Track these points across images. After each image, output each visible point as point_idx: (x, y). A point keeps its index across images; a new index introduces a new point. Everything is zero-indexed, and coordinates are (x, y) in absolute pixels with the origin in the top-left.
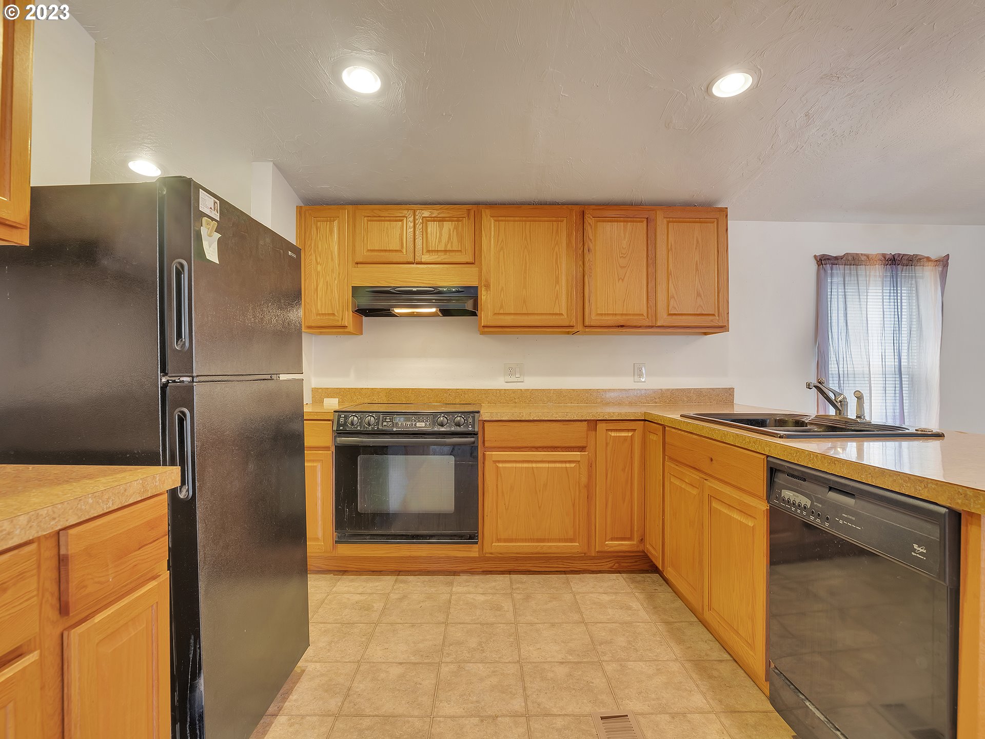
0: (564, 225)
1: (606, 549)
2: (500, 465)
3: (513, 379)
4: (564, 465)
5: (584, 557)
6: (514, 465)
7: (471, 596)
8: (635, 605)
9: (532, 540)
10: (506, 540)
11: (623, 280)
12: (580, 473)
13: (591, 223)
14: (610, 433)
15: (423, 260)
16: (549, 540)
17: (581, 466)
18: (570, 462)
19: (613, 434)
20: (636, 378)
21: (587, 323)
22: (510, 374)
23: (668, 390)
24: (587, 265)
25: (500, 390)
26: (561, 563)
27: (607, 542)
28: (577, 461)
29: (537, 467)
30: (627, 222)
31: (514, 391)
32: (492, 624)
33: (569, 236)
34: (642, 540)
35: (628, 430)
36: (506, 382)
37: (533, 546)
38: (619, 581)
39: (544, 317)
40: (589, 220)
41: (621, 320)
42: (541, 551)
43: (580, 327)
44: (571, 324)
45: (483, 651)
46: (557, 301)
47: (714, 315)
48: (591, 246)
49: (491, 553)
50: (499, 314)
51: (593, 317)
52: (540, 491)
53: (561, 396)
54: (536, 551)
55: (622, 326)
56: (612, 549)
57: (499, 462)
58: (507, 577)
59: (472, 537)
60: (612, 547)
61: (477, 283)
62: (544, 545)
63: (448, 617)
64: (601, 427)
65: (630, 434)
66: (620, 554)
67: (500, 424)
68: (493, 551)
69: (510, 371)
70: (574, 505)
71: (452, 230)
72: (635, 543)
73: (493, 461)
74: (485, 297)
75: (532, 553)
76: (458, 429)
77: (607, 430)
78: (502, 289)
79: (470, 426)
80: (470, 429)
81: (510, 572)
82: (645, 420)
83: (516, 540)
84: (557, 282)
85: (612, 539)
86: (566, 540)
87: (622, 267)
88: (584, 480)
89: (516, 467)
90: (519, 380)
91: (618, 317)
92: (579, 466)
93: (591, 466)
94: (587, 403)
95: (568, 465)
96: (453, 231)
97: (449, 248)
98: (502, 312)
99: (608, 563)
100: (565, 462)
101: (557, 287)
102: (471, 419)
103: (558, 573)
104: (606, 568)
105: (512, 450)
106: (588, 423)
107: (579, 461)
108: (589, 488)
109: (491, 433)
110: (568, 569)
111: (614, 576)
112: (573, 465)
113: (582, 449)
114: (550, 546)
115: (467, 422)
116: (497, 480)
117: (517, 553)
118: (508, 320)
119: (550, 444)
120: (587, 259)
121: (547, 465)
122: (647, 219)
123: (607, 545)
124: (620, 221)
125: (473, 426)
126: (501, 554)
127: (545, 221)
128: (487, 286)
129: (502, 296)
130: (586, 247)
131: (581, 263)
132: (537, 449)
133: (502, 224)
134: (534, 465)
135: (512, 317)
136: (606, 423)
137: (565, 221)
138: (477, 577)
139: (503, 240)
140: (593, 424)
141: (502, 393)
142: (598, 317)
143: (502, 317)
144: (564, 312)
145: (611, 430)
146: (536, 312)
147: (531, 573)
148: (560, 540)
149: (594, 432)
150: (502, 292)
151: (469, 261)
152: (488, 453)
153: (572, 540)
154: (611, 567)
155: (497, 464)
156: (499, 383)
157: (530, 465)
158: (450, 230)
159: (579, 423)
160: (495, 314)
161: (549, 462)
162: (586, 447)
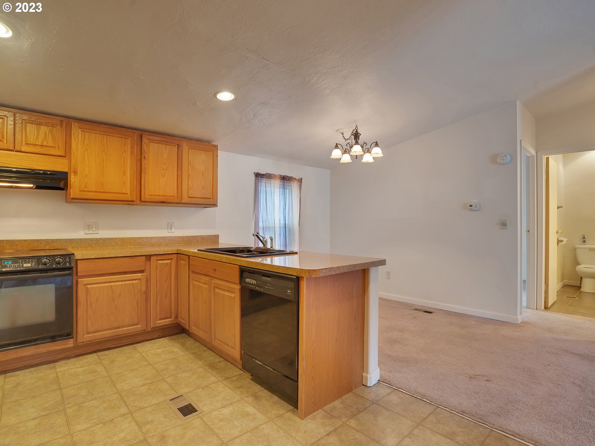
0: (129, 141)
1: (157, 325)
2: (89, 286)
3: (91, 232)
4: (131, 282)
5: (144, 332)
6: (99, 285)
7: (73, 370)
8: (176, 350)
9: (111, 329)
10: (93, 332)
11: (164, 177)
12: (141, 286)
13: (146, 143)
14: (158, 261)
15: (22, 150)
16: (122, 327)
17: (142, 281)
18: (135, 280)
19: (160, 262)
20: (169, 230)
21: (143, 199)
22: (89, 229)
23: (186, 237)
24: (143, 166)
25: (81, 239)
26: (129, 339)
27: (157, 322)
28: (139, 279)
29: (114, 285)
30: (167, 145)
31: (91, 240)
32: (94, 380)
33: (132, 148)
34: (176, 317)
35: (168, 259)
36: (85, 234)
37: (112, 332)
38: (164, 341)
39: (115, 195)
40: (145, 140)
41: (163, 199)
42: (117, 334)
43: (138, 202)
44: (133, 200)
45: (93, 394)
46: (124, 186)
47: (210, 198)
48: (146, 156)
49: (83, 342)
50: (84, 191)
51: (147, 196)
52: (116, 299)
53: (123, 242)
54: (114, 335)
55: (163, 202)
56: (160, 325)
57: (88, 284)
58: (95, 355)
59: (69, 335)
60: (160, 324)
61: (68, 170)
62: (119, 330)
63: (60, 385)
64: (153, 258)
65: (169, 261)
66: (164, 327)
67: (89, 261)
68: (84, 340)
69: (89, 227)
70: (137, 304)
71: (47, 133)
72: (173, 319)
73: (84, 284)
74: (73, 180)
75: (111, 337)
76: (59, 266)
77: (157, 260)
78: (86, 175)
79: (68, 264)
80: (68, 265)
81: (95, 352)
82: (177, 254)
83: (101, 331)
84: (124, 174)
85: (160, 319)
86: (133, 325)
87: (164, 170)
88: (144, 289)
89: (100, 287)
90: (95, 232)
91: (161, 197)
92: (141, 281)
93: (148, 281)
94: (140, 245)
95: (134, 282)
96: (49, 133)
97: (45, 144)
98: (87, 190)
99: (157, 334)
100: (132, 280)
101: (124, 178)
102: (68, 259)
103: (126, 345)
104: (156, 336)
105: (97, 276)
106: (146, 257)
107: (140, 279)
108: (147, 294)
109: (81, 267)
110: (134, 342)
111: (161, 339)
112: (137, 281)
113: (142, 272)
114: (123, 330)
115: (65, 261)
116: (87, 296)
117: (101, 339)
118: (91, 196)
120: (143, 163)
121: (120, 283)
122: (178, 145)
124: (163, 144)
125: (70, 263)
126: (90, 341)
127: (116, 137)
128: (75, 173)
129: (86, 179)
130: (143, 156)
131: (139, 164)
132: (114, 274)
133: (87, 134)
134: (112, 284)
135: (94, 193)
136: (156, 256)
137: (130, 139)
138: (72, 360)
139: (87, 145)
140: (148, 257)
141: (83, 241)
142: (150, 197)
143: (86, 193)
144: (129, 192)
145: (159, 260)
146: (110, 192)
147: (110, 349)
148: (129, 326)
149: (149, 262)
150: (87, 177)
151: (61, 154)
152: (80, 280)
153: (137, 324)
154: (159, 336)
155: (87, 286)
156: (81, 234)
157: (110, 284)
158: (46, 131)
159: (140, 257)
160: (81, 191)
161: (122, 281)
162: (144, 270)
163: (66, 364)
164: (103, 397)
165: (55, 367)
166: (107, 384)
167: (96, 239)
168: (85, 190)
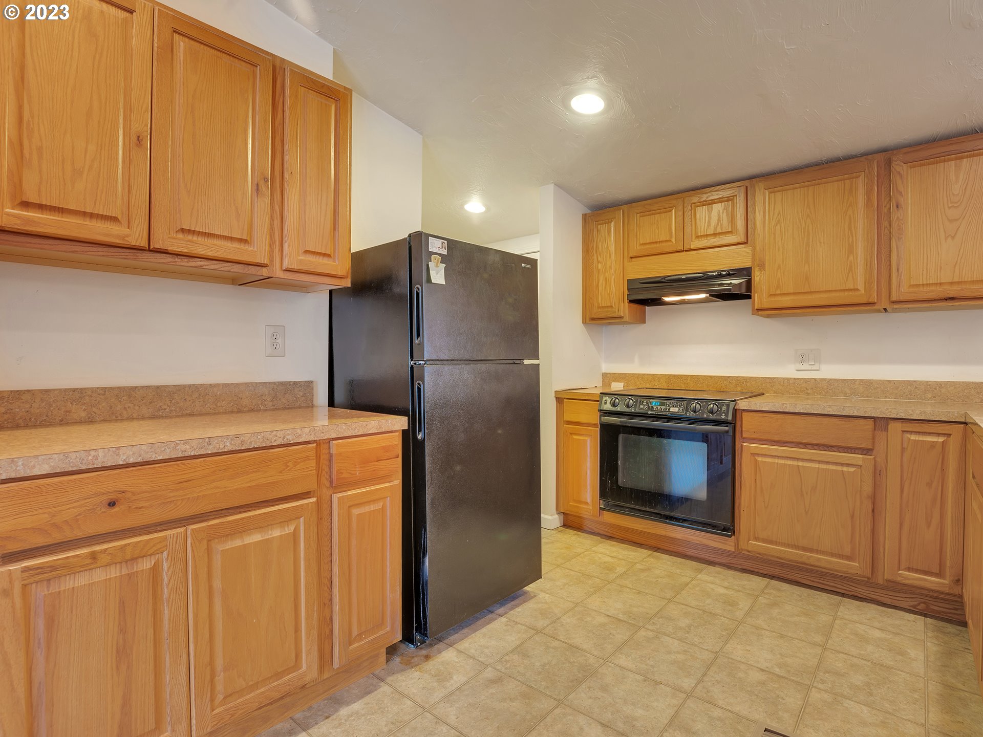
0: (861, 182)
1: (902, 580)
2: (760, 459)
3: (806, 366)
4: (839, 468)
5: (869, 583)
6: (776, 461)
7: (712, 586)
9: (797, 547)
10: (764, 541)
11: (953, 238)
12: (861, 480)
13: (902, 172)
14: (908, 435)
15: (692, 247)
17: (863, 472)
18: (848, 465)
19: (913, 437)
21: (894, 298)
22: (803, 361)
24: (896, 225)
25: (788, 379)
26: (840, 583)
27: (900, 572)
28: (858, 465)
29: (803, 466)
30: (961, 158)
31: (806, 381)
32: (715, 615)
33: (868, 193)
34: (958, 582)
35: (939, 434)
36: (797, 370)
37: (797, 554)
38: (917, 623)
39: (833, 294)
40: (898, 166)
41: (951, 291)
42: (807, 562)
43: (884, 304)
44: (871, 301)
45: (688, 632)
46: (851, 274)
48: (901, 200)
49: (748, 551)
50: (775, 295)
51: (904, 288)
52: (807, 493)
53: (869, 387)
54: (801, 560)
55: (952, 298)
57: (758, 455)
58: (766, 581)
59: (727, 530)
60: (909, 579)
61: (751, 264)
62: (811, 556)
63: (676, 596)
64: (892, 426)
65: (941, 439)
66: (925, 592)
67: (760, 414)
68: (750, 548)
69: (803, 358)
70: (852, 517)
71: (721, 211)
72: (947, 582)
73: (752, 454)
74: (758, 278)
75: (796, 562)
76: (711, 417)
77: (903, 431)
78: (779, 267)
79: (724, 415)
80: (723, 417)
81: (772, 577)
82: (965, 423)
83: (777, 543)
84: (851, 250)
85: (909, 569)
86: (841, 556)
87: (952, 221)
88: (868, 489)
89: (777, 463)
90: (814, 367)
91: (945, 287)
92: (861, 471)
93: (877, 473)
94: (909, 399)
95: (845, 469)
96: (723, 213)
97: (719, 230)
98: (780, 293)
99: (908, 600)
100: (841, 464)
101: (851, 258)
102: (725, 407)
103: (832, 592)
104: (904, 604)
105: (775, 444)
106: (875, 422)
107: (861, 466)
108: (876, 500)
109: (748, 424)
110: (849, 593)
111: (912, 617)
112: (852, 469)
113: (866, 451)
114: (819, 560)
115: (721, 409)
116: (756, 475)
117: (777, 557)
118: (786, 301)
119: (822, 441)
120: (895, 218)
121: (817, 465)
123: (900, 575)
124: (950, 160)
125: (727, 415)
126: (760, 554)
127: (833, 182)
128: (762, 266)
129: (778, 276)
130: (893, 203)
131: (885, 224)
132: (806, 445)
133: (779, 195)
134: (800, 464)
135: (792, 297)
136: (902, 422)
137: (862, 177)
139: (779, 213)
140: (881, 423)
141: (791, 382)
142: (912, 290)
143: (780, 298)
144: (860, 286)
145: (911, 432)
146: (822, 290)
147: (799, 584)
148: (833, 555)
149: (884, 433)
150: (779, 271)
151: (740, 241)
152: (745, 444)
153: (849, 558)
154: (914, 606)
155: (757, 458)
156: (789, 371)
158: (719, 211)
159: (862, 421)
160: (771, 295)
161: (820, 462)
162: (872, 450)
163: (718, 574)
164: (695, 645)
165: (700, 571)
166: (722, 631)
167: (815, 379)
168: (777, 293)
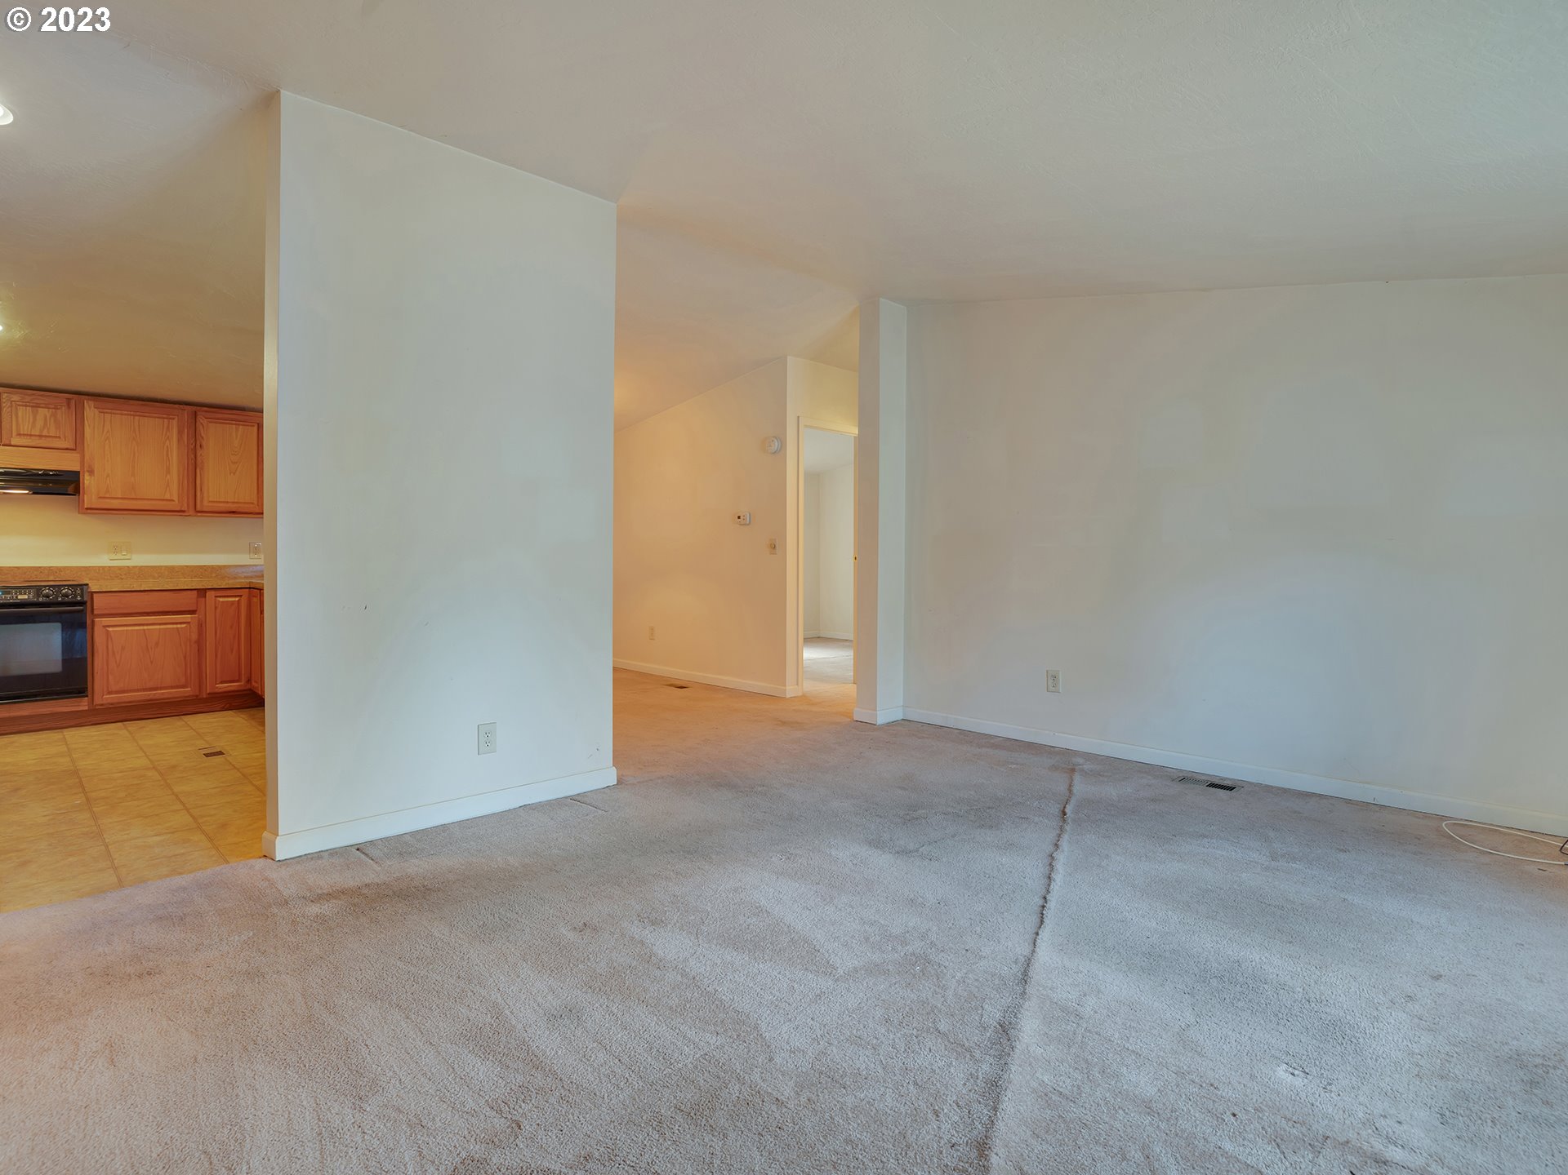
0: (175, 422)
1: (216, 690)
2: (111, 629)
3: (119, 556)
4: (175, 626)
5: (197, 699)
6: (125, 628)
9: (145, 690)
10: (118, 692)
11: (234, 474)
12: (190, 632)
13: (203, 424)
14: (219, 599)
15: (12, 443)
16: (161, 688)
17: (192, 626)
18: (181, 623)
19: (221, 599)
20: (252, 556)
21: (199, 508)
22: (115, 552)
24: (199, 459)
25: (103, 568)
26: (174, 707)
27: (218, 685)
28: (187, 622)
29: (148, 629)
30: (239, 425)
31: (120, 568)
32: (111, 739)
33: (180, 433)
34: (249, 681)
35: (235, 596)
36: (111, 560)
37: (147, 694)
38: (228, 713)
39: (155, 502)
40: (201, 420)
41: (233, 507)
43: (192, 512)
44: (183, 509)
46: (168, 489)
48: (204, 443)
49: (102, 705)
50: (104, 498)
51: (206, 503)
52: (151, 648)
54: (149, 698)
55: (234, 512)
56: (220, 691)
57: (109, 626)
58: (119, 724)
59: (81, 693)
60: (221, 688)
61: (79, 469)
62: (158, 693)
63: (65, 742)
64: (209, 594)
65: (237, 599)
66: (226, 694)
67: (110, 594)
68: (105, 702)
69: (116, 549)
70: (185, 658)
71: (48, 417)
72: (242, 683)
73: (103, 626)
74: (88, 481)
75: (144, 701)
77: (215, 596)
78: (108, 476)
79: (79, 597)
80: (79, 599)
81: (122, 721)
82: (250, 588)
83: (127, 691)
84: (168, 471)
85: (222, 682)
86: (178, 687)
87: (234, 463)
88: (194, 637)
89: (126, 630)
90: (126, 558)
91: (230, 505)
92: (190, 626)
93: (201, 626)
95: (179, 626)
96: (50, 418)
97: (45, 432)
100: (177, 623)
101: (168, 476)
102: (81, 591)
103: (169, 717)
104: (217, 707)
105: (122, 616)
106: (197, 592)
107: (189, 623)
108: (200, 644)
109: (99, 602)
110: (181, 713)
111: (225, 712)
112: (184, 626)
113: (192, 612)
114: (163, 693)
115: (76, 593)
116: (108, 642)
117: (129, 702)
118: (115, 504)
119: (161, 610)
120: (198, 454)
121: (158, 627)
122: (258, 424)
123: (217, 688)
124: (232, 424)
125: (81, 597)
126: (112, 704)
127: (155, 417)
128: (91, 472)
129: (108, 481)
130: (198, 443)
131: (193, 456)
132: (148, 614)
133: (108, 416)
134: (145, 627)
135: (119, 501)
136: (215, 591)
137: (176, 419)
138: (87, 727)
139: (108, 432)
140: (202, 592)
141: (106, 569)
142: (210, 504)
143: (108, 500)
144: (175, 498)
145: (220, 597)
146: (145, 497)
147: (145, 719)
148: (172, 687)
149: (204, 599)
150: (108, 478)
151: (69, 447)
152: (97, 619)
153: (183, 687)
154: (223, 707)
155: (108, 629)
156: (104, 560)
157: (141, 628)
158: (46, 416)
159: (189, 592)
160: (101, 497)
161: (160, 624)
162: (196, 611)
167: (128, 567)
168: (107, 496)
